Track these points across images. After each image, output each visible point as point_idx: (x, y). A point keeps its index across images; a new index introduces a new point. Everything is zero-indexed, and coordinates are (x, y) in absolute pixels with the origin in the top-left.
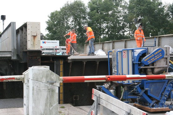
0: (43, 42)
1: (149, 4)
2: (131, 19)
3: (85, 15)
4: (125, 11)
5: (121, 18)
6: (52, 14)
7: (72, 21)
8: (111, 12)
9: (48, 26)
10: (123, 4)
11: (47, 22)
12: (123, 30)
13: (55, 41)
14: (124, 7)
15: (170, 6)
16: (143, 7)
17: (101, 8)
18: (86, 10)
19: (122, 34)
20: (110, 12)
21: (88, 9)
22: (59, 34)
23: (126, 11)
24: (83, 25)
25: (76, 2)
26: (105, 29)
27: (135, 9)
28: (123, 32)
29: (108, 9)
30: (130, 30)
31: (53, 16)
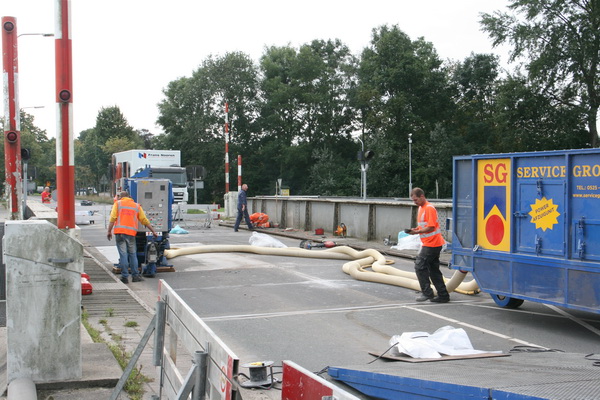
0: (140, 156)
1: (408, 63)
2: (367, 99)
3: (253, 88)
4: (352, 78)
5: (343, 97)
6: (173, 85)
7: (222, 103)
8: (318, 80)
9: (161, 115)
10: (348, 62)
11: (161, 106)
12: (348, 127)
13: (171, 152)
14: (349, 70)
15: (460, 69)
16: (395, 70)
17: (293, 72)
18: (255, 76)
19: (345, 134)
20: (315, 82)
21: (262, 73)
22: (188, 134)
23: (355, 79)
24: (248, 113)
25: (232, 55)
26: (303, 124)
27: (375, 73)
28: (348, 132)
29: (309, 74)
30: (364, 126)
31: (175, 89)
